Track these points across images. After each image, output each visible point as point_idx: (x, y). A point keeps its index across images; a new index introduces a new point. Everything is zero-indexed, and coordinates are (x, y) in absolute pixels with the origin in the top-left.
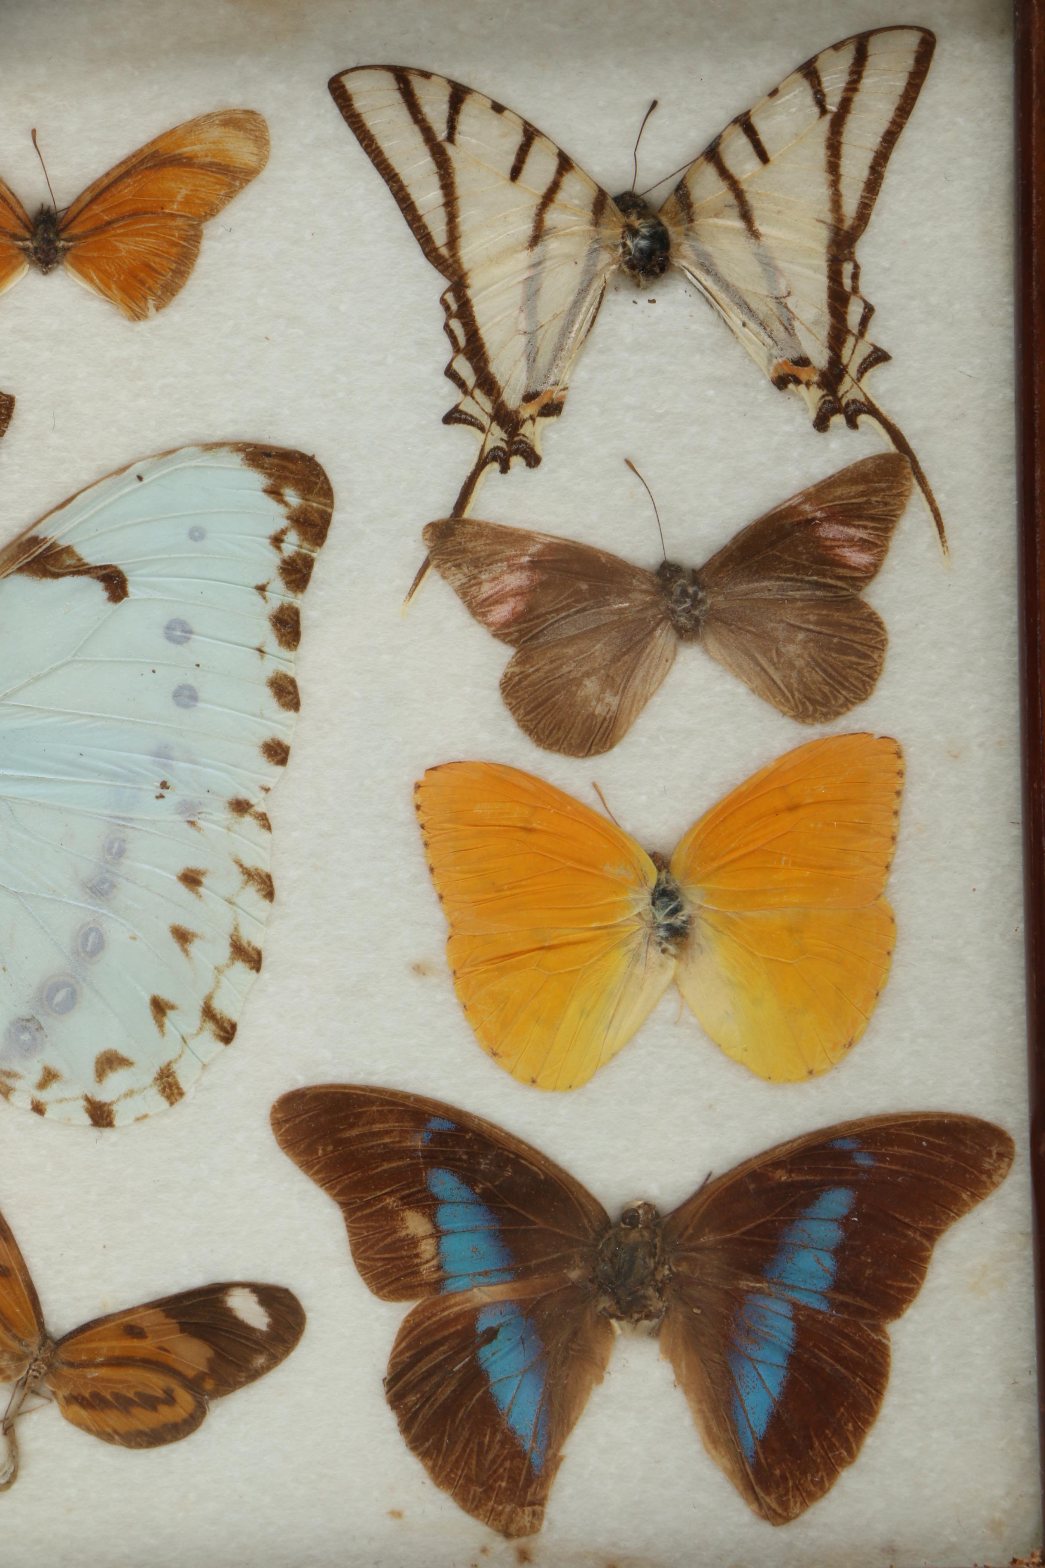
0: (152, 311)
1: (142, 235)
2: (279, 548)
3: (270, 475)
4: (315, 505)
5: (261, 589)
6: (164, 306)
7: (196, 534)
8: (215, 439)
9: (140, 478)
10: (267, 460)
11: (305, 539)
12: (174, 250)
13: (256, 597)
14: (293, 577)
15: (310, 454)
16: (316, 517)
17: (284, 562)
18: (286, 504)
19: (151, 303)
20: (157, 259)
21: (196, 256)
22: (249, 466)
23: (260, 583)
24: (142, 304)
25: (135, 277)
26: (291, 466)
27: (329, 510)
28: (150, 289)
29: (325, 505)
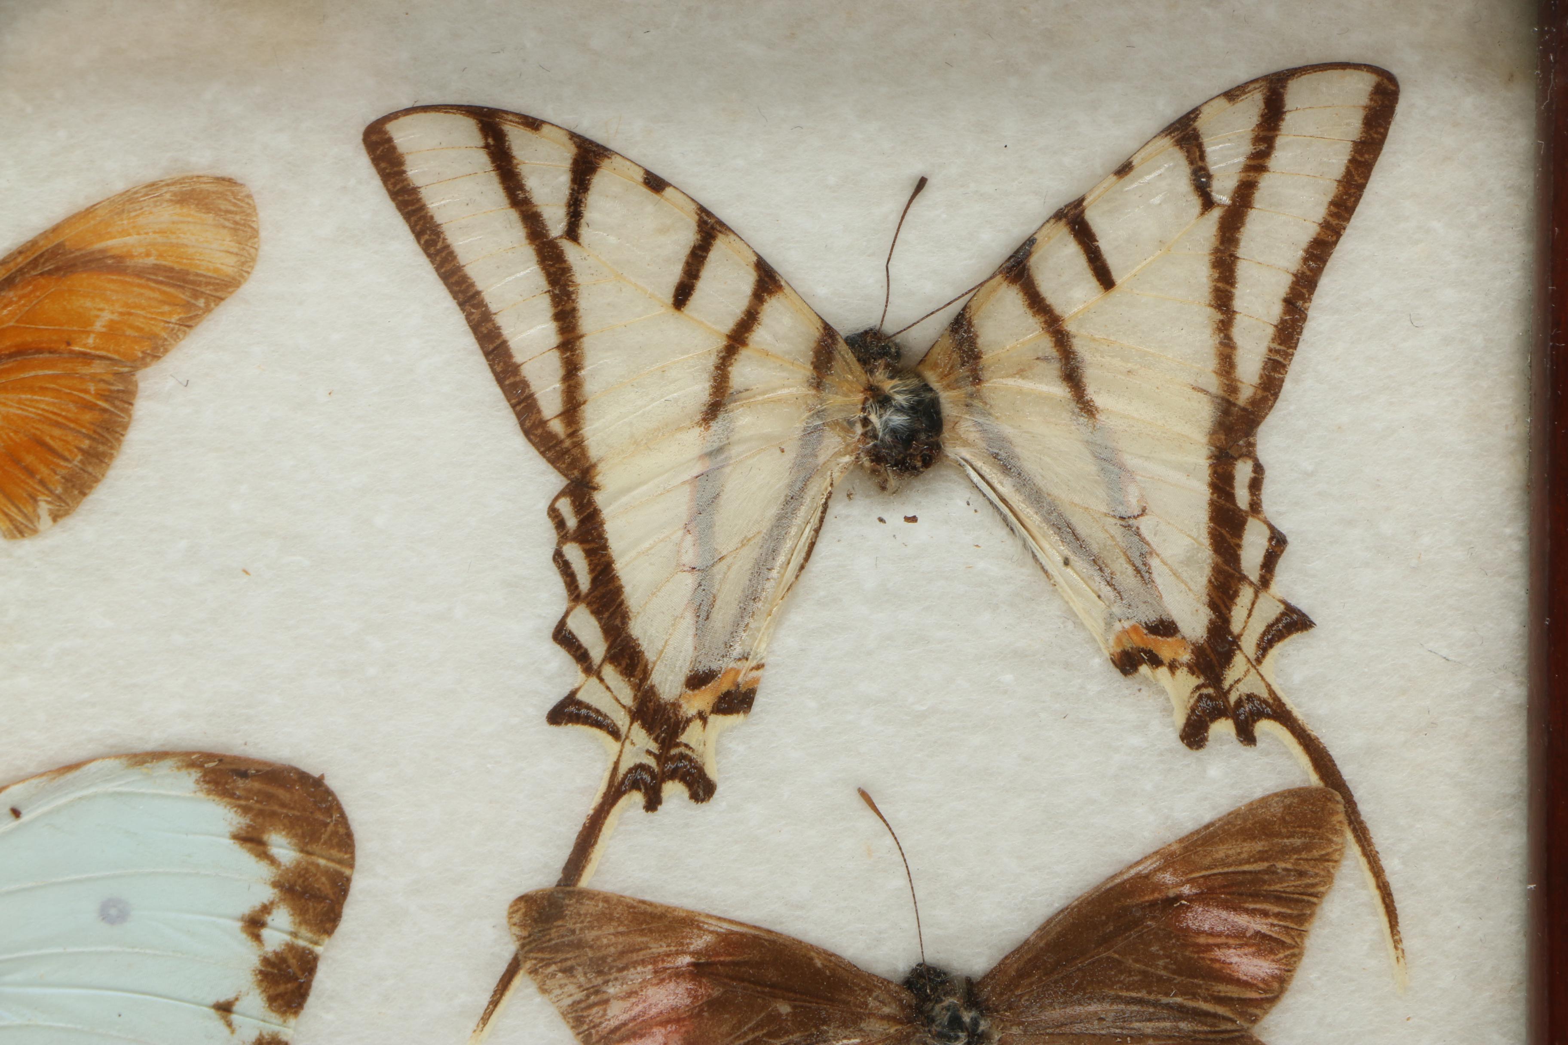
0: (45, 521)
1: (32, 390)
2: (257, 938)
3: (246, 810)
4: (322, 862)
5: (225, 1009)
6: (67, 513)
7: (113, 912)
8: (150, 747)
9: (16, 813)
10: (240, 783)
11: (304, 922)
12: (87, 417)
13: (215, 1023)
14: (282, 988)
15: (316, 774)
16: (323, 884)
17: (266, 961)
18: (272, 861)
19: (44, 508)
20: (57, 432)
21: (125, 427)
22: (209, 792)
23: (222, 999)
24: (28, 510)
25: (16, 461)
26: (282, 793)
27: (347, 872)
28: (42, 482)
29: (340, 862)
